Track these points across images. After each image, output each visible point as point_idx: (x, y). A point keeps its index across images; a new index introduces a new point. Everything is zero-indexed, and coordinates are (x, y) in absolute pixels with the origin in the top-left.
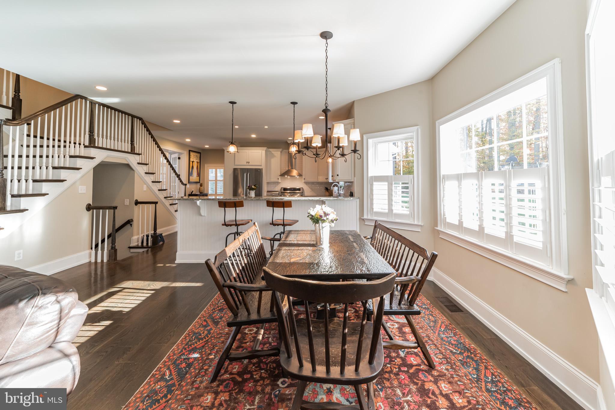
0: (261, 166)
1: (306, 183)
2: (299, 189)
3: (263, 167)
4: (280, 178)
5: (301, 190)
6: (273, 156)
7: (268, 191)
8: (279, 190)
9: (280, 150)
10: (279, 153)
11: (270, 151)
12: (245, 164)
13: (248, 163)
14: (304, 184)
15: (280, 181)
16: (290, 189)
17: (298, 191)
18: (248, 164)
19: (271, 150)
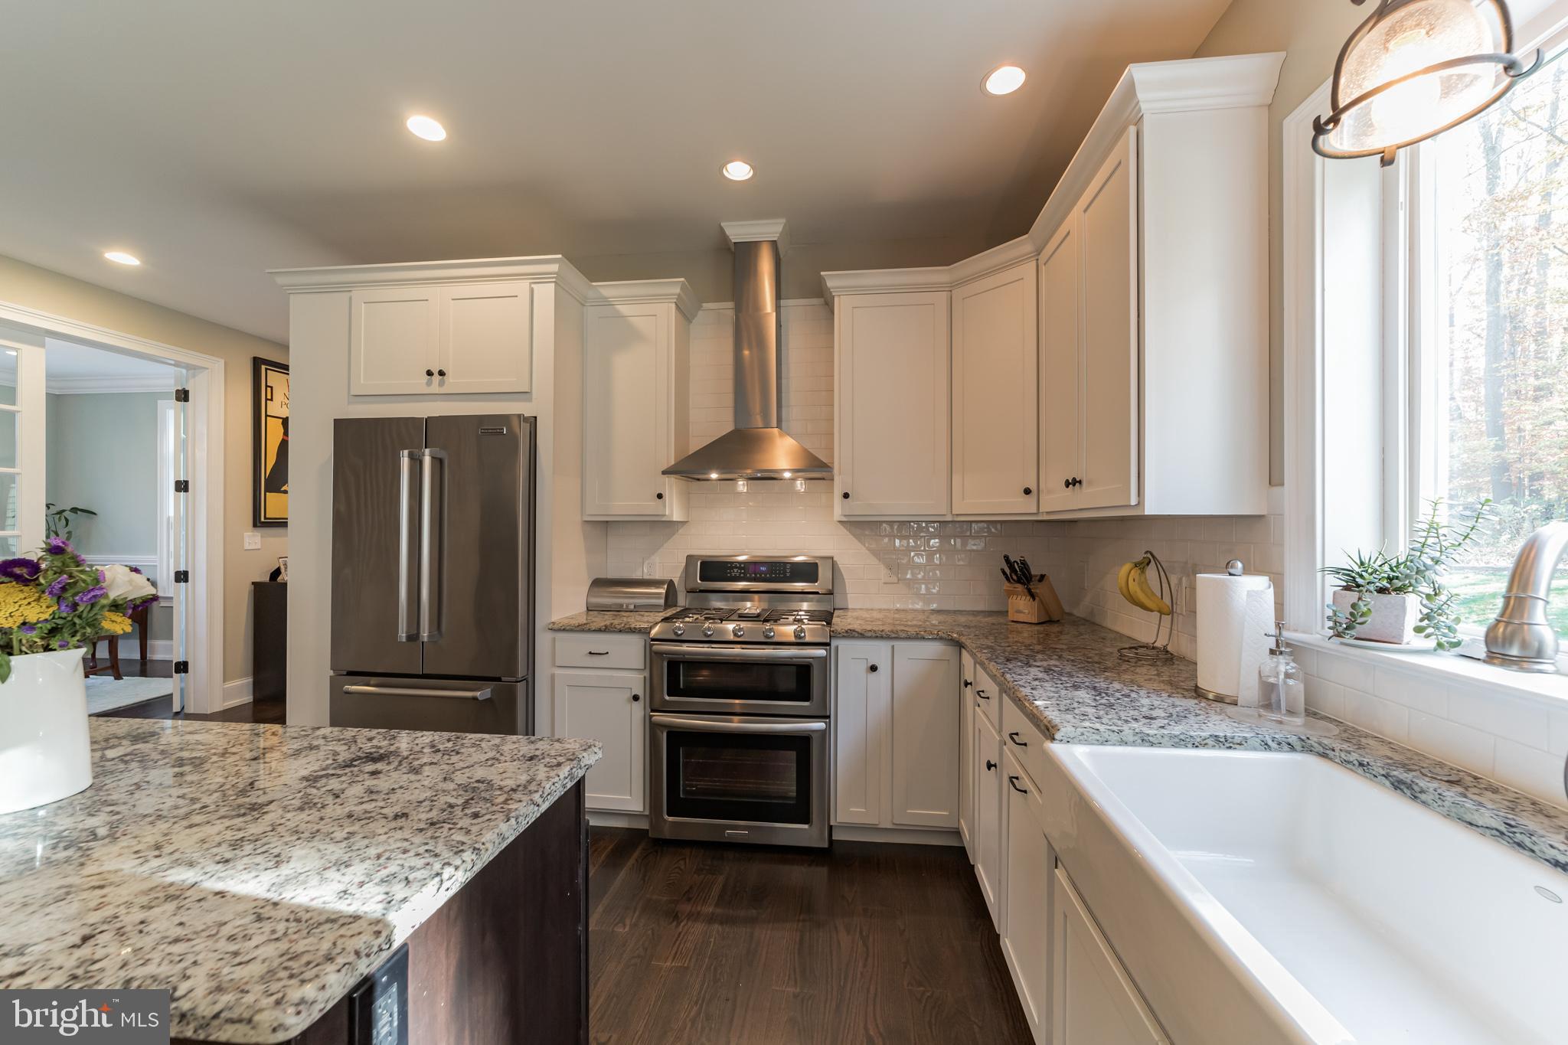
0: (525, 395)
1: (859, 526)
2: (807, 571)
3: (539, 406)
4: (672, 487)
5: (824, 573)
6: (628, 336)
7: (599, 583)
8: (676, 576)
9: (673, 286)
10: (667, 312)
11: (605, 302)
12: (420, 384)
13: (436, 378)
14: (843, 530)
15: (674, 510)
16: (752, 570)
17: (799, 586)
18: (435, 388)
19: (609, 289)
